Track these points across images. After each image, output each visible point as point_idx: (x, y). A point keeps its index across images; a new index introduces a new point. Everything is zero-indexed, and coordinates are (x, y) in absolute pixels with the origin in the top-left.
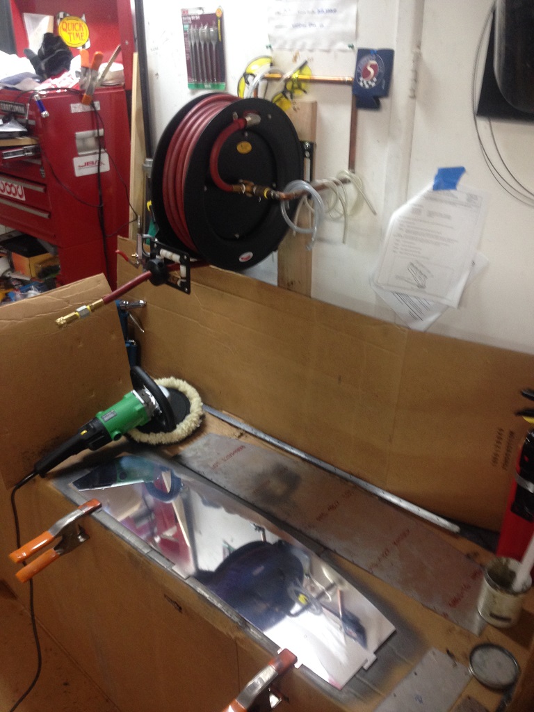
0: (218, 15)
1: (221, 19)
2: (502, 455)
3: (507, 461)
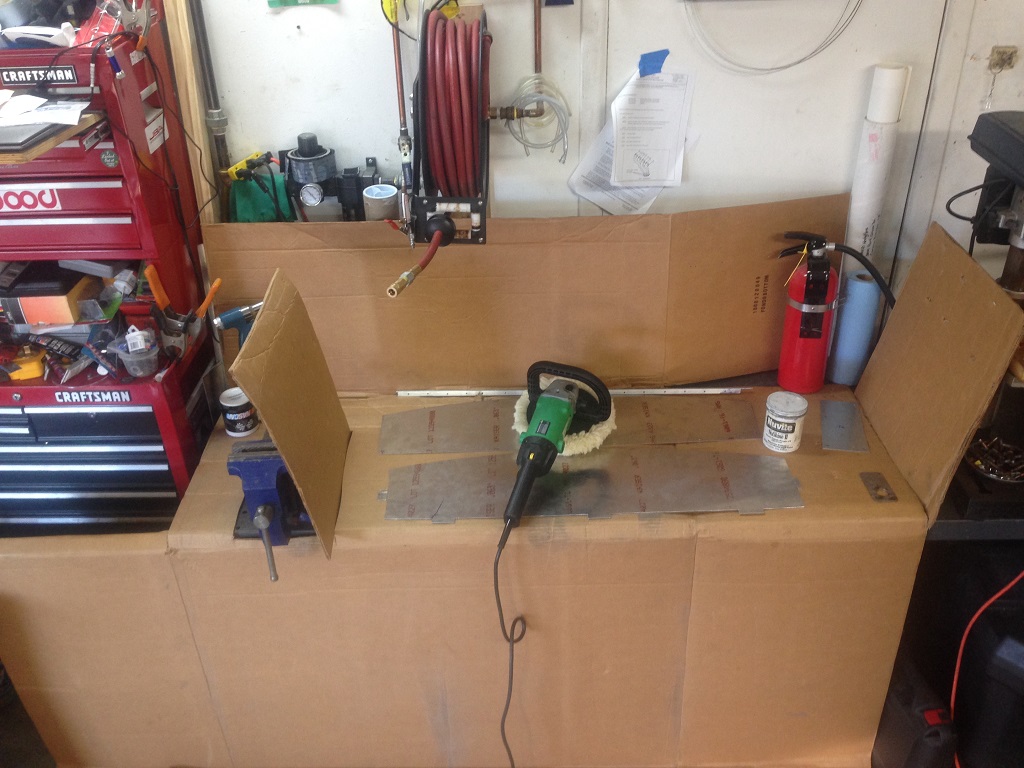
2: (760, 300)
3: (764, 304)
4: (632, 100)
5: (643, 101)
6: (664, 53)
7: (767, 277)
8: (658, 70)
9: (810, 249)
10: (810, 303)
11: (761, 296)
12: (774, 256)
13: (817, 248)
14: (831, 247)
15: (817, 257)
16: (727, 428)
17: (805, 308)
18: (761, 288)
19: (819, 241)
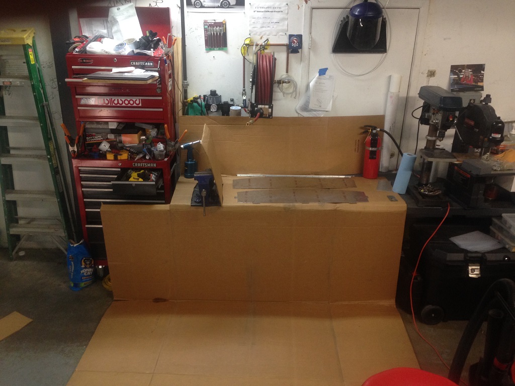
0: (224, 23)
1: (225, 24)
3: (358, 150)
4: (316, 82)
5: (320, 83)
6: (327, 69)
7: (359, 140)
8: (325, 74)
9: (372, 130)
10: (372, 147)
11: (357, 147)
12: (361, 134)
13: (374, 130)
14: (379, 129)
15: (374, 133)
16: (346, 185)
17: (370, 149)
18: (357, 144)
19: (375, 128)
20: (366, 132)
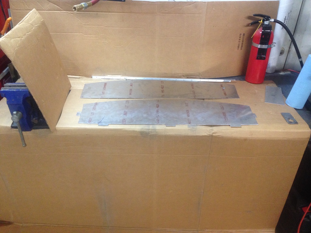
2: (241, 44)
3: (242, 46)
7: (244, 34)
9: (263, 21)
10: (262, 43)
11: (241, 42)
12: (248, 25)
13: (267, 20)
14: (272, 20)
15: (266, 25)
16: (225, 94)
17: (259, 46)
18: (241, 39)
19: (268, 18)
20: (255, 23)
